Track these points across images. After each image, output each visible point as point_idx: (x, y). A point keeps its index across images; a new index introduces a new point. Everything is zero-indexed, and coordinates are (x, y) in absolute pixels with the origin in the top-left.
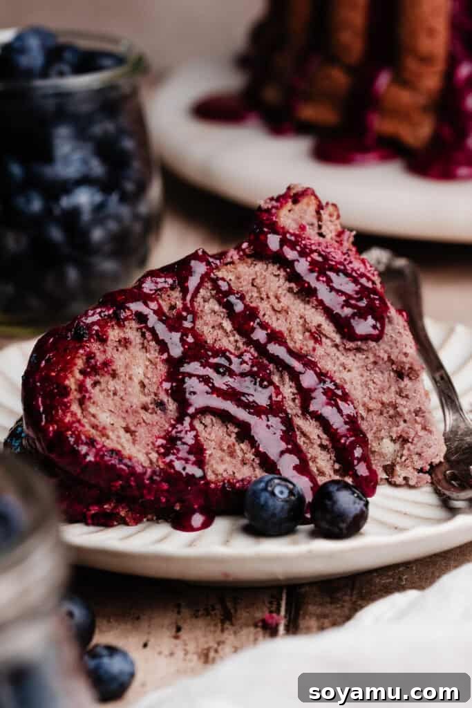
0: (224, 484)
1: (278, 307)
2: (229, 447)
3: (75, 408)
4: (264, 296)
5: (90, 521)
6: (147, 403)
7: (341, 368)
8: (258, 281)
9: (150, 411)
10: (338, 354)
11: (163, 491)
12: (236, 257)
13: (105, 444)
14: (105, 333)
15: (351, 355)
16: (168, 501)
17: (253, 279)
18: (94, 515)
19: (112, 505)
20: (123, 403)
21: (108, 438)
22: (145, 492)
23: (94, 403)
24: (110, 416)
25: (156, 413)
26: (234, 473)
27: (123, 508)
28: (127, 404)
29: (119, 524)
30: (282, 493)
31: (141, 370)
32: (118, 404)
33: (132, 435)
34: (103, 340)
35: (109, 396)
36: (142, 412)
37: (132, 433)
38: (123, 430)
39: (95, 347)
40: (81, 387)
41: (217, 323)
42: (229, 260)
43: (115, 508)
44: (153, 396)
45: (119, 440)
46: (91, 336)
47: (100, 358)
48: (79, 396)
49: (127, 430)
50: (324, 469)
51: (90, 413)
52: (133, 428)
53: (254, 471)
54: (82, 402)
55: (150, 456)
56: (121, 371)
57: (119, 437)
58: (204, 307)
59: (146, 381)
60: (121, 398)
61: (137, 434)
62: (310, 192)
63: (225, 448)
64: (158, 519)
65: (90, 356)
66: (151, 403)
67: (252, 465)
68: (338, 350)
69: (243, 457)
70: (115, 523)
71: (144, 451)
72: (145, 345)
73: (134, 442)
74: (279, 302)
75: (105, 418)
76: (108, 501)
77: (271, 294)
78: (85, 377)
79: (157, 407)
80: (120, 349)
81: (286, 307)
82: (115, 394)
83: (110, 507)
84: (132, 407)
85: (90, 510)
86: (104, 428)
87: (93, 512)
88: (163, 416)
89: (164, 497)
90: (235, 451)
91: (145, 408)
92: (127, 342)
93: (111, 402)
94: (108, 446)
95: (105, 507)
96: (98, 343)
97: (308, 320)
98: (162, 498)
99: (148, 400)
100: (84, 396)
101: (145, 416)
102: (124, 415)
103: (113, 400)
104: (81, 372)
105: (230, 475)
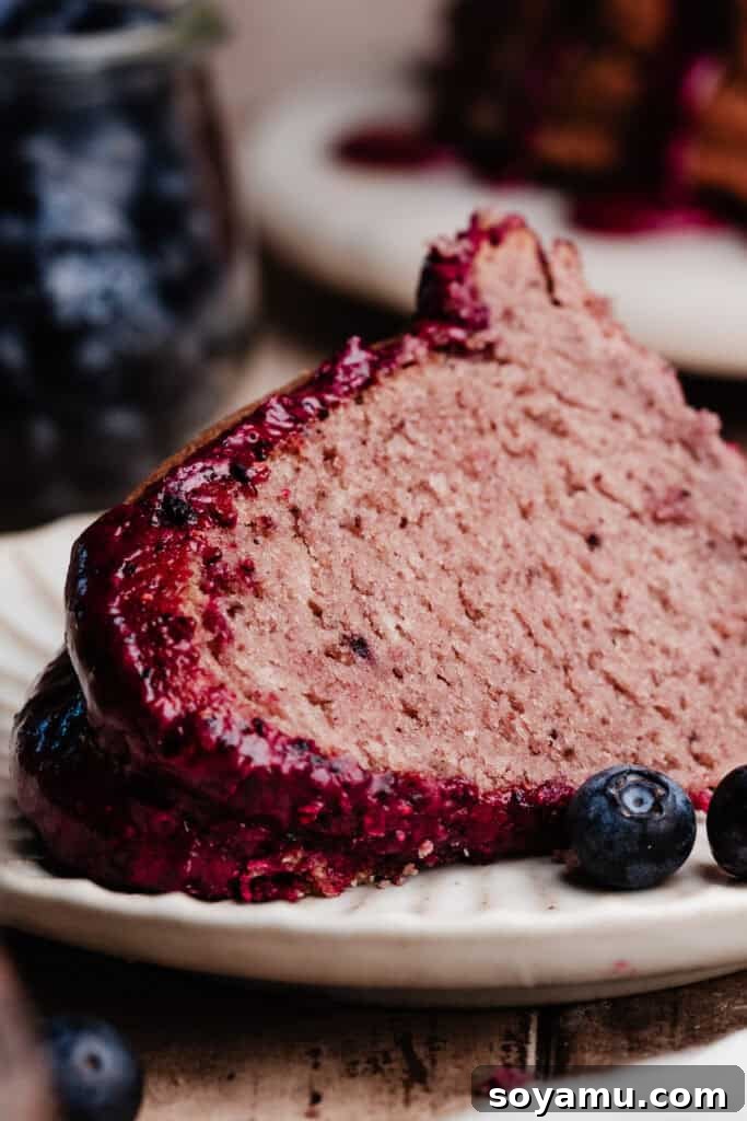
0: (514, 795)
1: (515, 445)
2: (501, 722)
3: (206, 660)
4: (486, 425)
5: (248, 895)
6: (334, 645)
7: (654, 558)
8: (469, 397)
9: (344, 659)
10: (644, 531)
11: (402, 816)
12: (422, 351)
13: (283, 730)
14: (229, 509)
15: (665, 529)
16: (408, 838)
17: (459, 394)
18: (255, 881)
19: (300, 855)
20: (292, 645)
21: (282, 716)
22: (368, 821)
23: (241, 648)
24: (275, 673)
25: (354, 662)
26: (525, 773)
27: (320, 860)
28: (302, 648)
29: (306, 896)
30: (640, 802)
31: (305, 580)
32: (284, 649)
33: (323, 709)
34: (227, 523)
35: (262, 633)
36: (328, 661)
37: (324, 704)
38: (304, 698)
39: (213, 536)
40: (211, 619)
41: (418, 481)
42: (409, 357)
43: (304, 861)
44: (340, 628)
45: (302, 719)
46: (201, 518)
47: (230, 559)
48: (209, 637)
49: (312, 699)
50: (677, 756)
51: (236, 667)
52: (322, 696)
53: (558, 766)
54: (217, 648)
55: (367, 748)
56: (270, 584)
57: (302, 715)
58: (386, 450)
59: (320, 602)
60: (287, 637)
61: (333, 706)
62: (515, 223)
63: (497, 725)
64: (378, 879)
65: (211, 557)
66: (342, 644)
67: (549, 756)
68: (642, 523)
69: (530, 740)
70: (301, 894)
71: (355, 740)
72: (301, 529)
73: (332, 722)
74: (515, 435)
75: (268, 679)
76: (290, 848)
77: (499, 421)
78: (212, 598)
79: (354, 650)
80: (260, 538)
81: (529, 446)
82: (273, 630)
83: (295, 862)
84: (310, 652)
85: (248, 872)
86: (273, 697)
87: (255, 874)
88: (369, 668)
89: (405, 830)
90: (513, 729)
91: (332, 654)
92: (269, 526)
93: (267, 644)
94: (288, 733)
95: (285, 860)
96: (217, 530)
97: (575, 469)
98: (398, 832)
99: (333, 637)
100: (220, 636)
101: (338, 670)
102: (299, 668)
103: (272, 640)
104: (203, 588)
105: (519, 777)
